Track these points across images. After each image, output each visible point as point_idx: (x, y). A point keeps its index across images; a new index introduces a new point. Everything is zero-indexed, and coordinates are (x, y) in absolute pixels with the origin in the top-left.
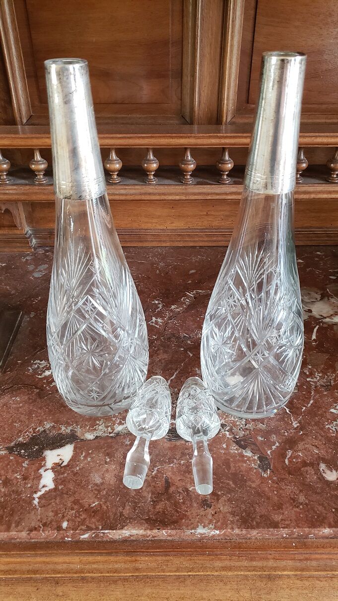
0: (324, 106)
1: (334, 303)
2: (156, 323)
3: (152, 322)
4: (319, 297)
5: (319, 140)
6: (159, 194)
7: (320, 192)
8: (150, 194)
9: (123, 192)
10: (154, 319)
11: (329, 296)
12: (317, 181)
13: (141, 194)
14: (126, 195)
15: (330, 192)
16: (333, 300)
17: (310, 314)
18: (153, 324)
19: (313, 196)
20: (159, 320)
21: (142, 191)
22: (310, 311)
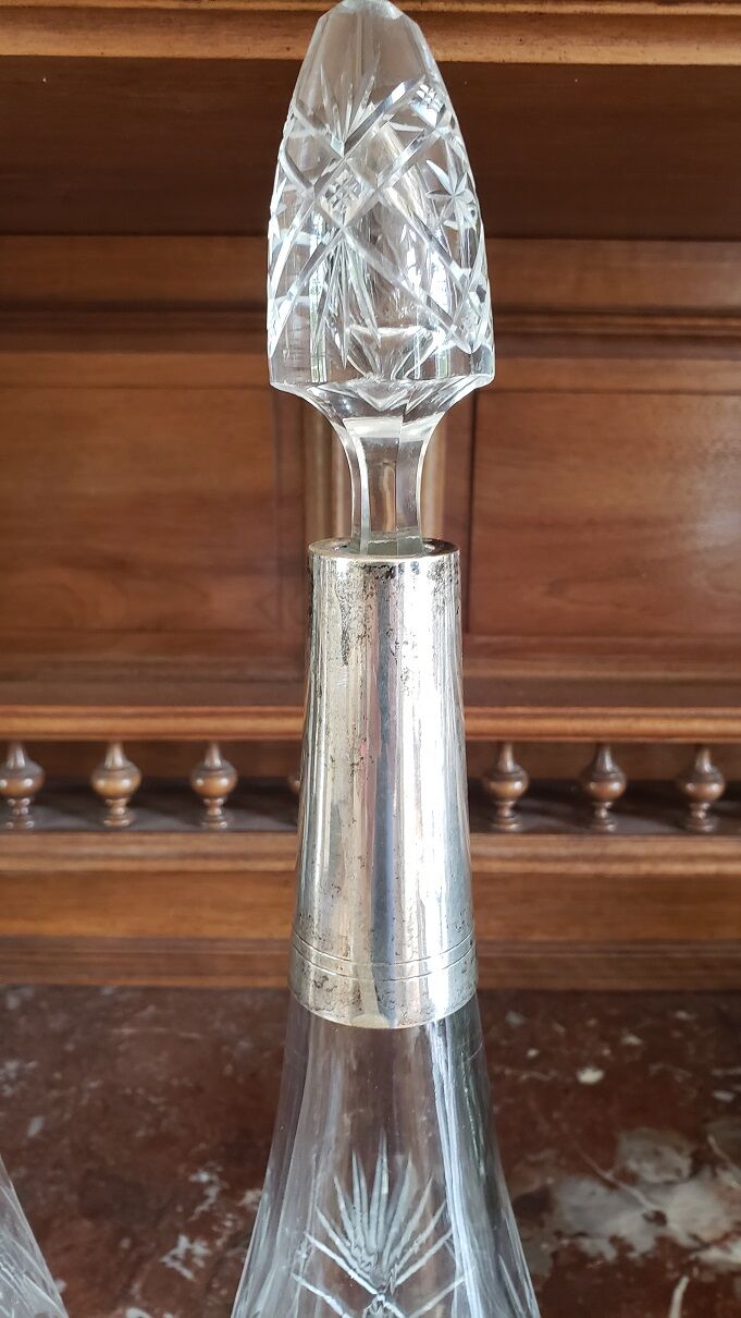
0: (657, 642)
1: (730, 1189)
2: (188, 1259)
3: (175, 1258)
4: (684, 1164)
5: (646, 725)
6: (232, 857)
7: (665, 858)
8: (206, 856)
9: (134, 850)
10: (183, 1242)
11: (715, 1163)
12: (657, 828)
13: (183, 857)
14: (141, 858)
15: (691, 859)
16: (728, 1178)
17: (661, 1231)
18: (177, 1266)
19: (645, 868)
20: (200, 1249)
21: (188, 849)
22: (659, 1218)
